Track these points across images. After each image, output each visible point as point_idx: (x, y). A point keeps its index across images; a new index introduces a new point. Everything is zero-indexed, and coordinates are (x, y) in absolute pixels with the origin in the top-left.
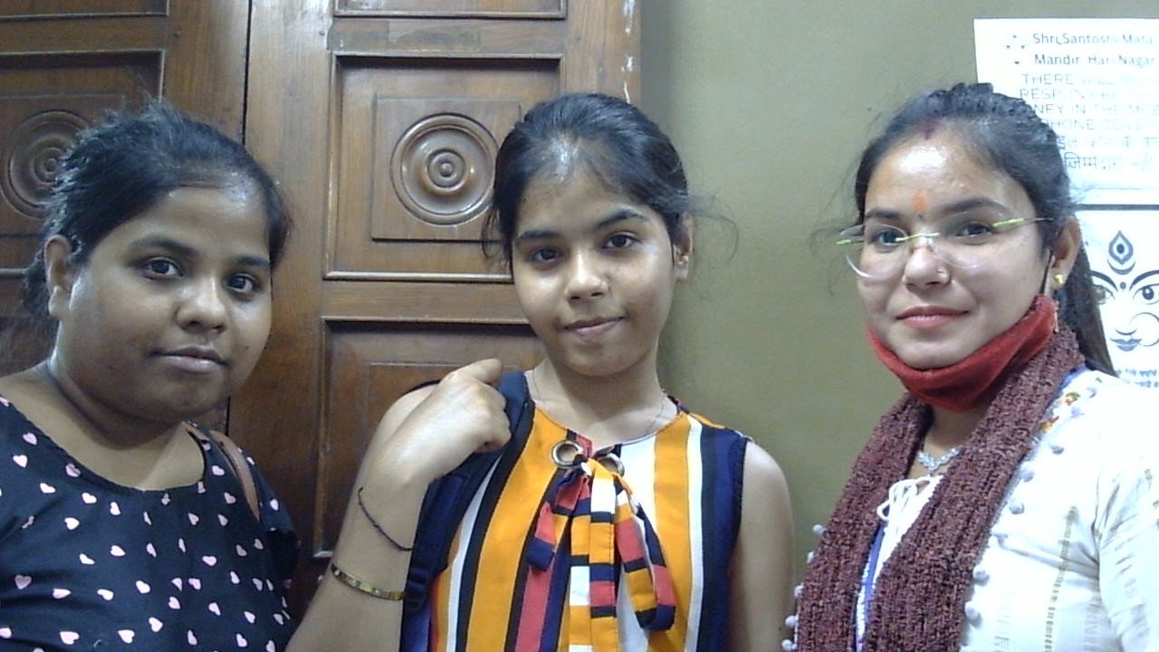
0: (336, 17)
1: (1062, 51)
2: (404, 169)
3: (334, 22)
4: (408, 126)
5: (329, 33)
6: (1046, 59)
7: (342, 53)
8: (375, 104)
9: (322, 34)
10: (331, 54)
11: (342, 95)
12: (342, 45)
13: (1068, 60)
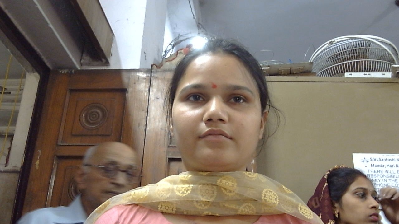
0: (169, 147)
1: (379, 163)
7: (170, 157)
10: (167, 158)
11: (169, 169)
12: (170, 155)
13: (381, 166)
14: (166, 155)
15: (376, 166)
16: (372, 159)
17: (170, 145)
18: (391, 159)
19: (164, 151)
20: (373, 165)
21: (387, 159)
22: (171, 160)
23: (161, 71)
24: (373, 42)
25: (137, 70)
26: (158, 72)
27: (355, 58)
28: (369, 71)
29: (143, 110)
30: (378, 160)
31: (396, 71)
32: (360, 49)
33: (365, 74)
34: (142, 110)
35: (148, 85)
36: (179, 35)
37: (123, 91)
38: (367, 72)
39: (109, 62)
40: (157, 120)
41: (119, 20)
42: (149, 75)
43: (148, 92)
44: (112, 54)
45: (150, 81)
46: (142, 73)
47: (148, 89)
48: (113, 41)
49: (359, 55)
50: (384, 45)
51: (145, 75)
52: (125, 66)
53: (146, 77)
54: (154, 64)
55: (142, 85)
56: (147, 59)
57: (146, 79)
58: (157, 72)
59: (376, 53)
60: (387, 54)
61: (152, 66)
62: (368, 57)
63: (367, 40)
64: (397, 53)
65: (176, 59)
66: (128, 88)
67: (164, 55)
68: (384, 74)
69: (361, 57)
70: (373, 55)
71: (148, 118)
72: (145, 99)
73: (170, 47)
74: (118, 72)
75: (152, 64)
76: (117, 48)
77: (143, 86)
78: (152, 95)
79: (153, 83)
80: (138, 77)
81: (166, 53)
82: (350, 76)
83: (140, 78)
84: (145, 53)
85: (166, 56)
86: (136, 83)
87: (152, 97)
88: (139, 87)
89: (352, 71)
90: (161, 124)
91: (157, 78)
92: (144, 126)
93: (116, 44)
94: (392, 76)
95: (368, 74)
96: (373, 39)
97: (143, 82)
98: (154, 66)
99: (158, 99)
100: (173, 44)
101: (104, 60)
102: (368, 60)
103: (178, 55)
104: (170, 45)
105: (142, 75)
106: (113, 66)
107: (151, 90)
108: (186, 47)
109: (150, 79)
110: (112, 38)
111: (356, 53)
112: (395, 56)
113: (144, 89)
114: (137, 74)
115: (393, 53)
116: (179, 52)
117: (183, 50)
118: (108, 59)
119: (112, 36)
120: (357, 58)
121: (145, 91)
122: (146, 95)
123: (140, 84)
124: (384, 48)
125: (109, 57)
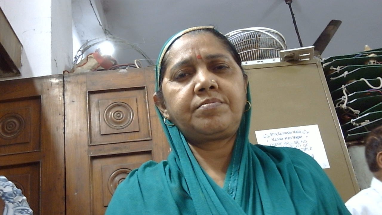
1: (278, 137)
2: (112, 185)
3: (89, 147)
4: (112, 173)
5: (88, 150)
6: (275, 139)
7: (92, 156)
8: (102, 169)
9: (86, 151)
10: (89, 156)
11: (92, 167)
12: (92, 153)
13: (280, 139)
14: (88, 155)
16: (272, 134)
17: (91, 145)
18: (288, 132)
20: (273, 139)
21: (284, 133)
22: (93, 158)
23: (73, 75)
24: (262, 33)
25: (49, 77)
26: (71, 76)
27: (248, 49)
28: (262, 59)
29: (60, 114)
30: (277, 134)
31: (284, 55)
32: (252, 40)
33: (258, 62)
34: (58, 114)
35: (62, 90)
36: (87, 40)
37: (37, 98)
38: (260, 59)
39: (20, 72)
40: (75, 123)
41: (26, 31)
42: (62, 80)
43: (62, 96)
44: (23, 64)
45: (63, 86)
46: (55, 79)
47: (62, 94)
48: (22, 52)
49: (251, 45)
50: (272, 34)
51: (57, 81)
52: (37, 74)
53: (59, 82)
54: (66, 70)
55: (56, 90)
56: (58, 66)
57: (59, 84)
58: (69, 76)
59: (266, 42)
60: (275, 43)
61: (64, 72)
62: (259, 46)
63: (257, 31)
64: (284, 41)
65: (87, 63)
66: (42, 94)
67: (75, 61)
68: (275, 60)
69: (254, 47)
70: (263, 44)
71: (66, 121)
72: (61, 103)
73: (80, 53)
74: (31, 81)
75: (64, 70)
76: (26, 58)
77: (57, 92)
78: (67, 99)
79: (67, 87)
80: (51, 83)
81: (76, 59)
82: (246, 64)
83: (53, 84)
84: (55, 61)
85: (76, 62)
86: (50, 90)
87: (67, 101)
88: (53, 92)
89: (247, 60)
90: (79, 125)
91: (70, 82)
92: (62, 130)
93: (25, 54)
94: (281, 60)
95: (261, 61)
96: (262, 30)
97: (56, 88)
98: (66, 72)
99: (74, 102)
100: (83, 50)
101: (15, 71)
102: (259, 49)
103: (89, 60)
104: (80, 52)
105: (54, 81)
106: (24, 75)
107: (65, 94)
108: (96, 52)
109: (63, 84)
110: (21, 49)
111: (249, 44)
112: (282, 43)
113: (58, 94)
114: (50, 80)
115: (280, 41)
116: (89, 56)
117: (93, 55)
118: (19, 69)
119: (21, 47)
120: (250, 48)
121: (59, 96)
122: (61, 99)
123: (54, 89)
124: (272, 37)
125: (20, 67)
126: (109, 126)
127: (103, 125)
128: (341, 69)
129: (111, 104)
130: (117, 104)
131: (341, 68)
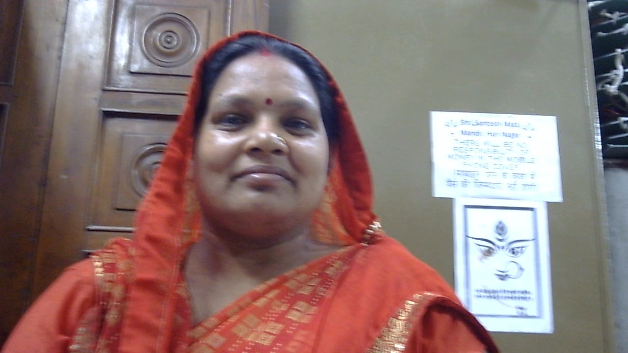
1: (475, 129)
3: (103, 93)
5: (100, 98)
7: (106, 110)
8: (122, 137)
10: (100, 111)
11: (104, 131)
12: (106, 106)
13: (477, 134)
14: (99, 106)
15: (469, 134)
16: (464, 122)
17: (107, 88)
18: (494, 123)
19: (96, 99)
21: (488, 122)
22: (108, 115)
29: (57, 21)
34: (54, 20)
71: (67, 35)
92: (57, 51)
126: (148, 59)
127: (138, 54)
128: (621, 18)
129: (158, 16)
130: (170, 18)
131: (620, 16)
